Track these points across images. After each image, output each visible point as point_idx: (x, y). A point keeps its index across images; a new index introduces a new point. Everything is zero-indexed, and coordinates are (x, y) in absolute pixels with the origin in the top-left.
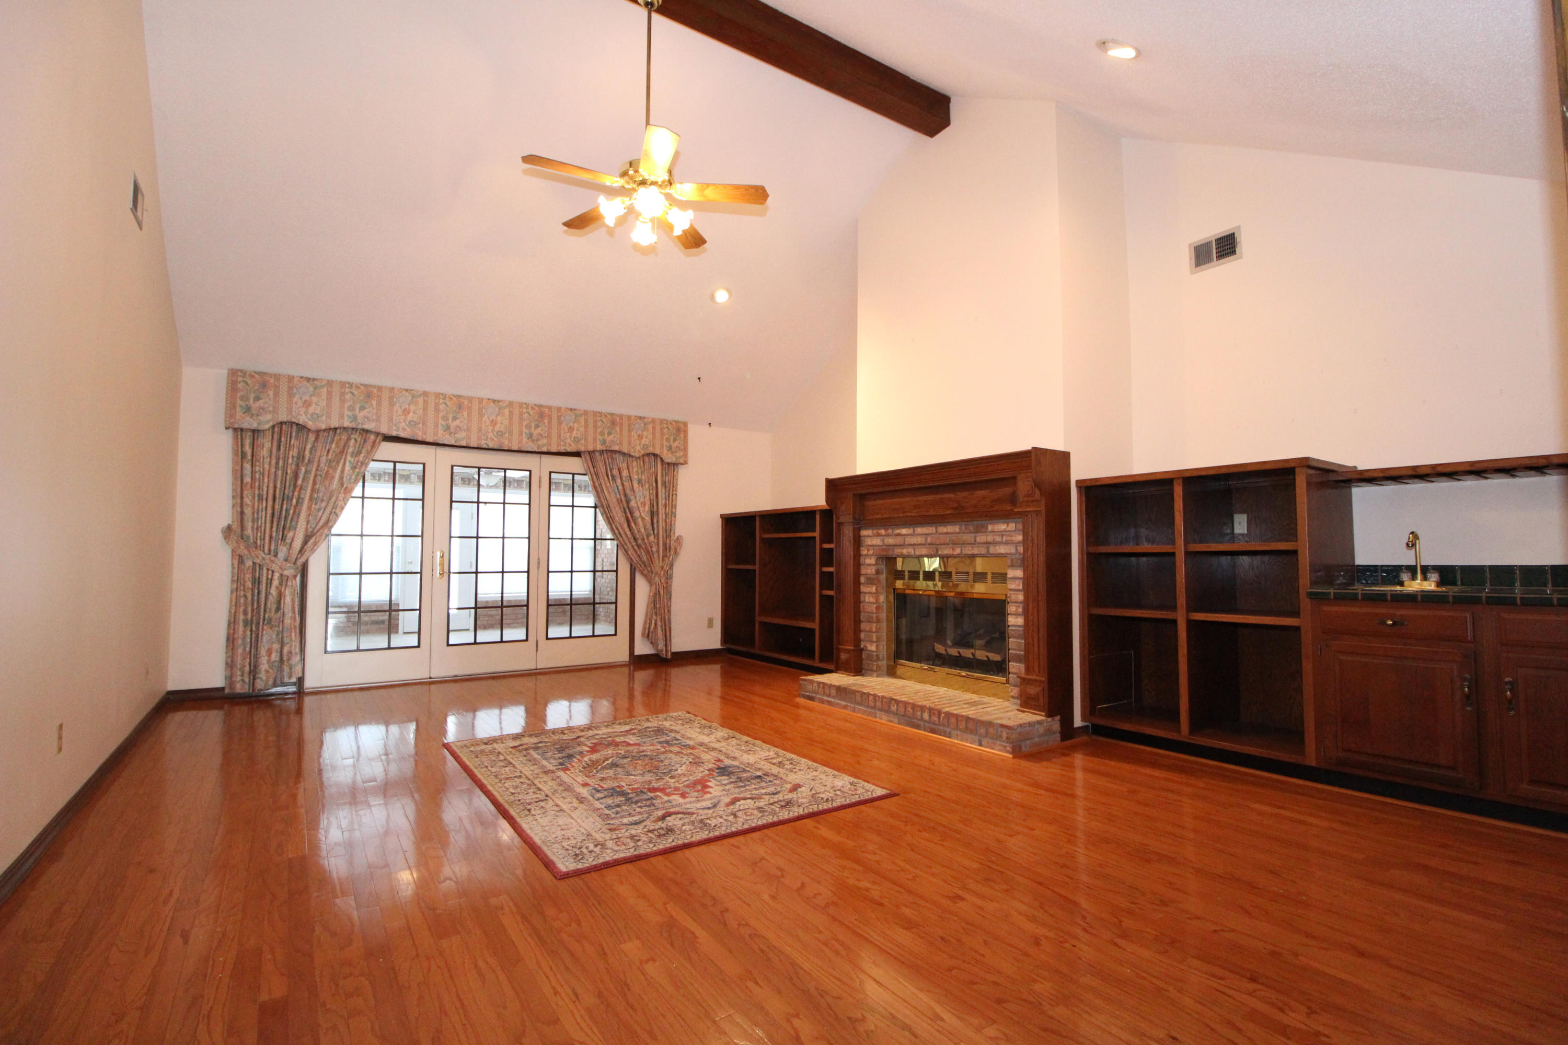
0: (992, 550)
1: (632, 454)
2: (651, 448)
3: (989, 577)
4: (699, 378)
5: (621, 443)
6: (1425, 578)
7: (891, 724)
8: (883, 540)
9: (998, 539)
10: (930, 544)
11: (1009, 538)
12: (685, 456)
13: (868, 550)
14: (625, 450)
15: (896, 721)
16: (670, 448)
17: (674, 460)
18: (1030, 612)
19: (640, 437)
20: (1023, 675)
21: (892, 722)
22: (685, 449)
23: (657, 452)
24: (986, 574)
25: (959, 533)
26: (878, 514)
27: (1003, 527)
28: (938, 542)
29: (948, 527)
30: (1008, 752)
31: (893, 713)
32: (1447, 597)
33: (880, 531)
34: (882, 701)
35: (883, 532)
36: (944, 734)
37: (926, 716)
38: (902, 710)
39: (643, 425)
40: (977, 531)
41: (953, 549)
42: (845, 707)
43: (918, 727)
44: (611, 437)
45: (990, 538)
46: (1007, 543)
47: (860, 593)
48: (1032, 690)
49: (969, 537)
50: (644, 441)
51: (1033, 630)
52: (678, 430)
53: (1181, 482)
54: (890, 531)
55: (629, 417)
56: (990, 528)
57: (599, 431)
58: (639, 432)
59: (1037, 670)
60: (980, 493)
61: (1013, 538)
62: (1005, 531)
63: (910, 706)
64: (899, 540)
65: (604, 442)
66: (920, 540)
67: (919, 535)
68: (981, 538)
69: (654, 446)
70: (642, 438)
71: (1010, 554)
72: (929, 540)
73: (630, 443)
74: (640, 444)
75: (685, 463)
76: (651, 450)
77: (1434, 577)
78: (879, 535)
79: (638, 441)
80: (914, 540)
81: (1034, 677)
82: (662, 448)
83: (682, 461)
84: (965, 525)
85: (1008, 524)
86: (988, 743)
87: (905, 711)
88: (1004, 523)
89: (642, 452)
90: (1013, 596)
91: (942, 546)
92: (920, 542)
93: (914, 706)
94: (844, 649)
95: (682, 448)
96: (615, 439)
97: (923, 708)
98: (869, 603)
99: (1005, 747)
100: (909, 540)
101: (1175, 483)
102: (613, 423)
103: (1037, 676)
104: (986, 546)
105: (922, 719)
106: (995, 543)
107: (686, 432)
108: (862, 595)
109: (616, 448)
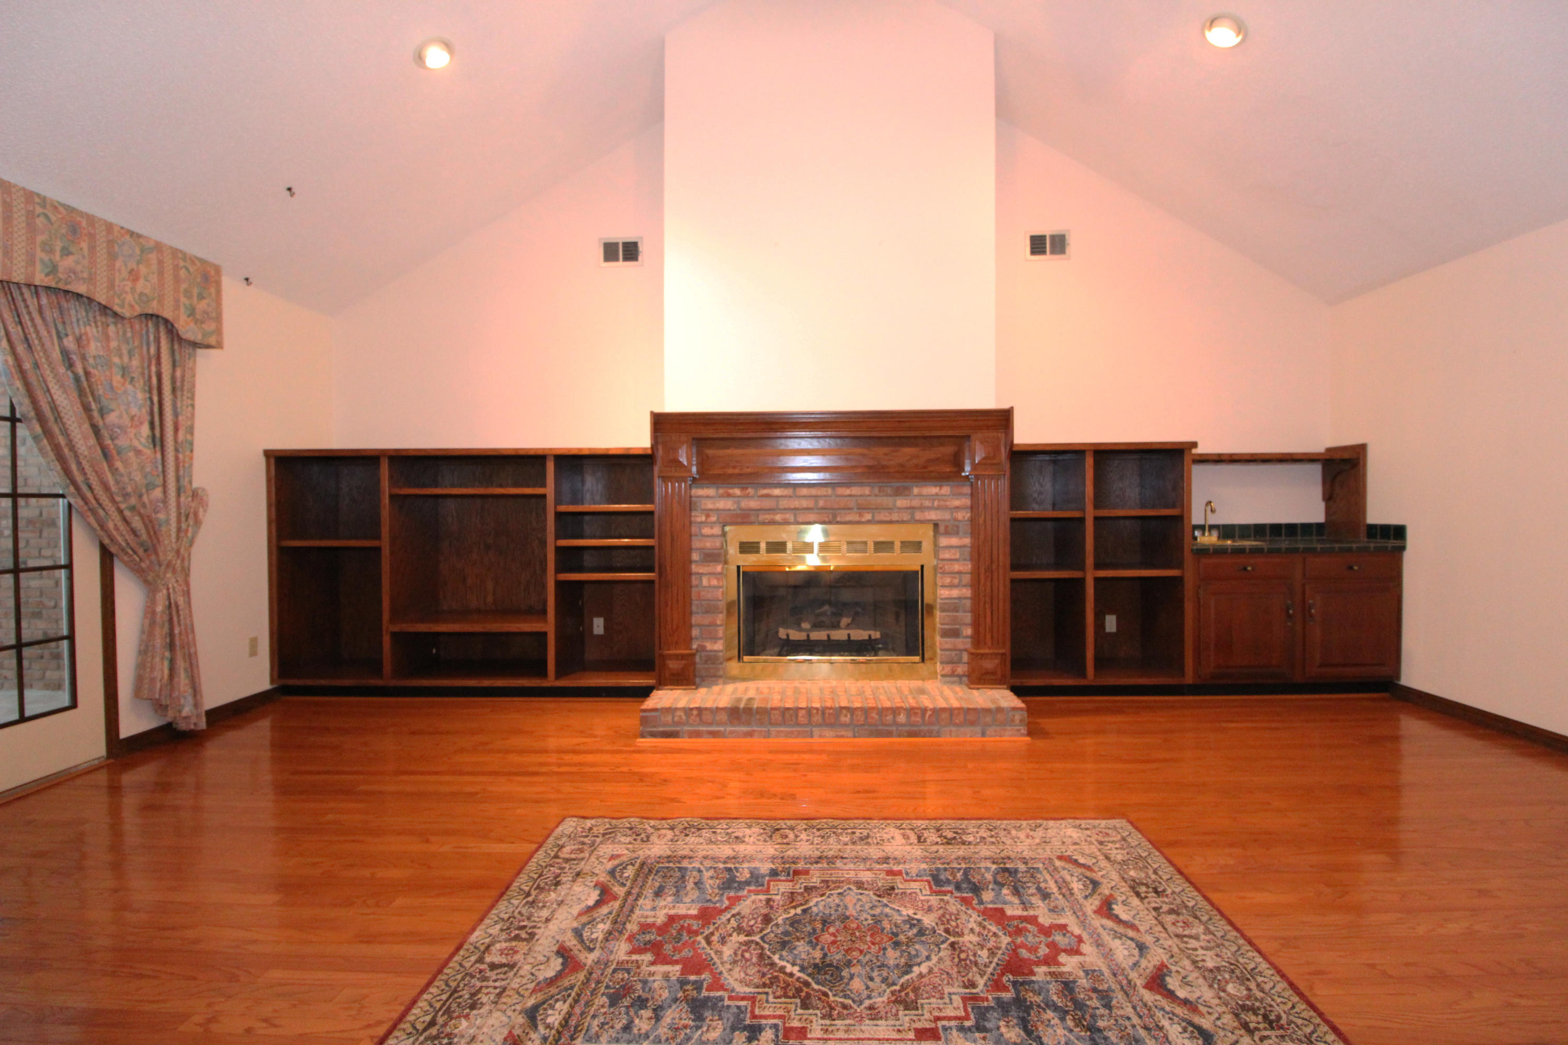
0: (918, 516)
1: (117, 308)
2: (155, 304)
3: (897, 545)
4: (289, 189)
5: (91, 279)
6: (1210, 534)
7: (842, 740)
8: (738, 503)
9: (927, 503)
10: (823, 508)
11: (942, 503)
12: (219, 332)
13: (708, 516)
14: (101, 298)
15: (850, 734)
16: (192, 313)
17: (198, 338)
18: (982, 583)
19: (134, 276)
20: (973, 651)
21: (842, 736)
22: (218, 318)
23: (168, 314)
24: (892, 543)
25: (870, 496)
26: (734, 467)
27: (934, 490)
28: (836, 506)
29: (853, 488)
30: (1023, 735)
31: (844, 725)
32: (1263, 549)
33: (731, 491)
34: (823, 713)
35: (737, 492)
36: (930, 734)
37: (902, 718)
38: (862, 719)
39: (138, 251)
40: (898, 492)
41: (861, 515)
42: (750, 734)
43: (889, 734)
44: (69, 262)
45: (916, 503)
46: (939, 508)
47: (691, 574)
48: (989, 664)
49: (887, 501)
50: (141, 286)
51: (985, 603)
52: (206, 277)
53: (1092, 453)
54: (751, 491)
55: (109, 227)
56: (916, 491)
57: (40, 238)
58: (132, 265)
59: (989, 644)
60: (908, 451)
61: (948, 503)
62: (937, 494)
63: (875, 712)
64: (767, 503)
65: (53, 269)
66: (805, 503)
67: (804, 496)
68: (901, 502)
69: (161, 302)
70: (136, 279)
71: (944, 520)
72: (821, 503)
73: (111, 285)
74: (133, 290)
75: (219, 345)
76: (153, 308)
77: (1215, 534)
78: (729, 495)
79: (129, 284)
80: (796, 503)
81: (987, 651)
82: (177, 306)
83: (212, 340)
84: (880, 487)
85: (941, 487)
86: (995, 731)
87: (866, 718)
88: (936, 486)
89: (138, 310)
90: (946, 567)
91: (842, 511)
92: (805, 506)
93: (882, 711)
94: (670, 655)
95: (214, 315)
96: (79, 268)
97: (895, 711)
98: (710, 586)
99: (1018, 730)
100: (784, 503)
101: (1087, 453)
102: (74, 229)
103: (989, 648)
104: (909, 511)
105: (895, 723)
106: (922, 508)
107: (218, 284)
108: (693, 578)
109: (82, 289)
